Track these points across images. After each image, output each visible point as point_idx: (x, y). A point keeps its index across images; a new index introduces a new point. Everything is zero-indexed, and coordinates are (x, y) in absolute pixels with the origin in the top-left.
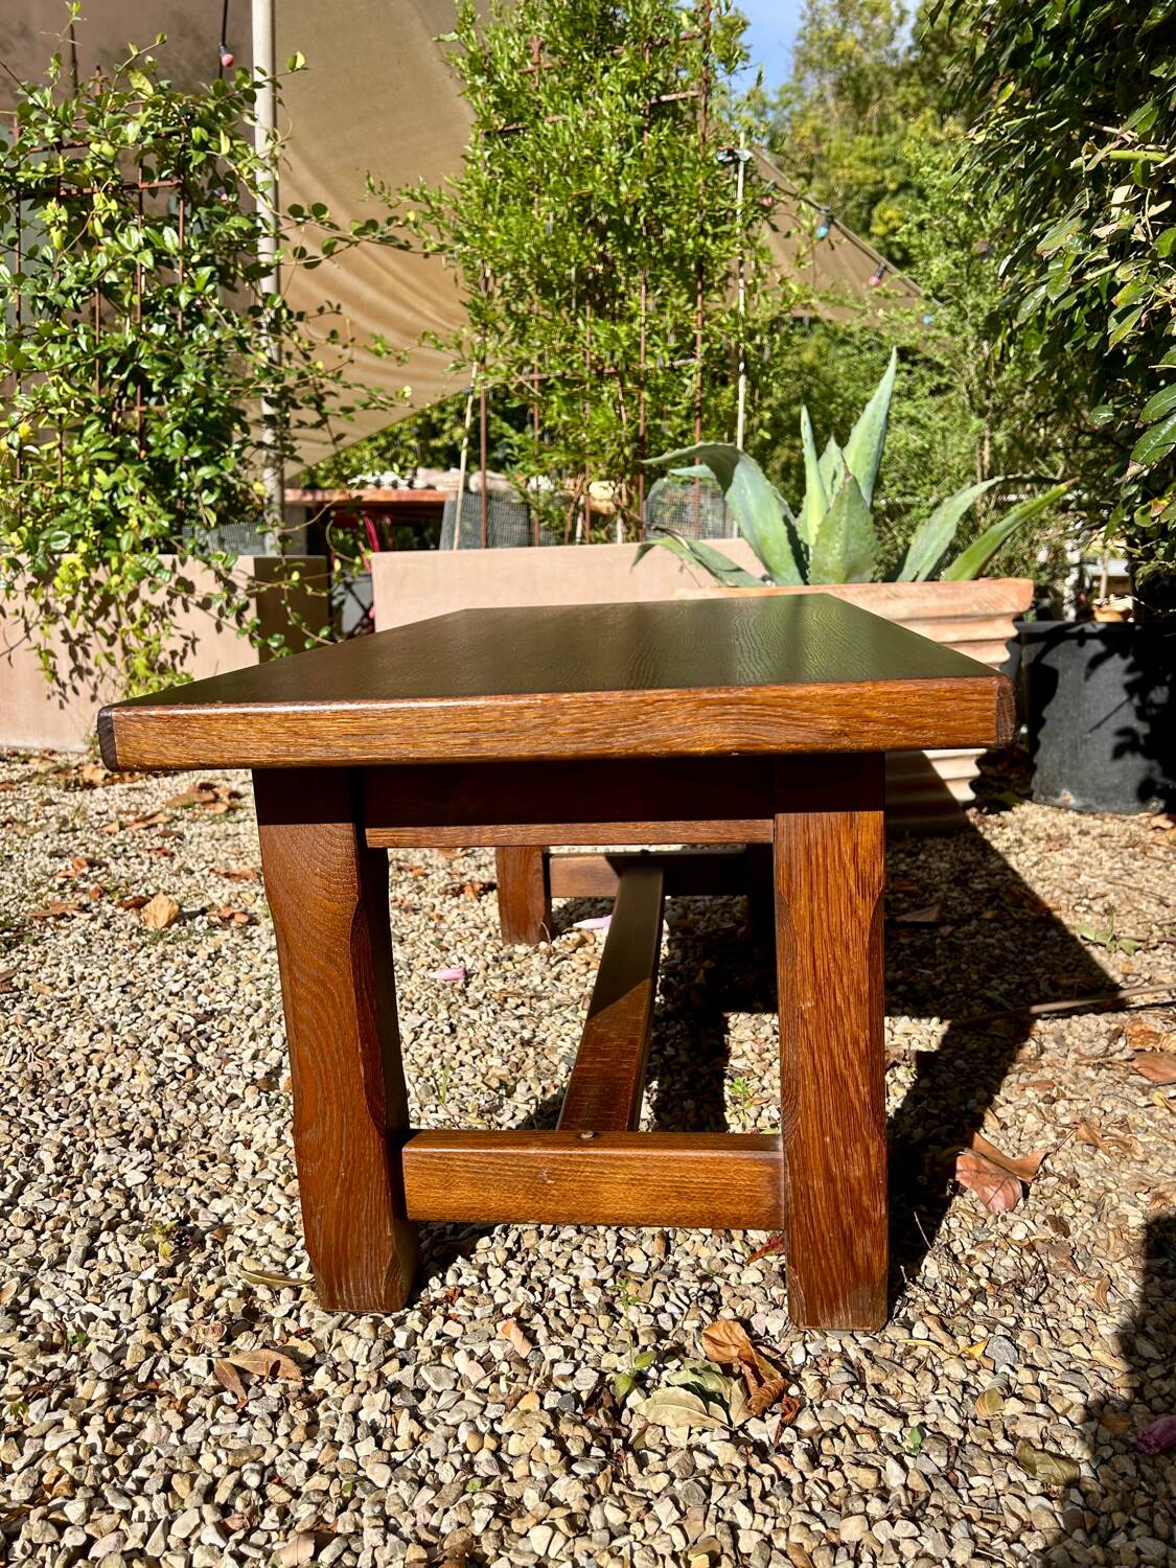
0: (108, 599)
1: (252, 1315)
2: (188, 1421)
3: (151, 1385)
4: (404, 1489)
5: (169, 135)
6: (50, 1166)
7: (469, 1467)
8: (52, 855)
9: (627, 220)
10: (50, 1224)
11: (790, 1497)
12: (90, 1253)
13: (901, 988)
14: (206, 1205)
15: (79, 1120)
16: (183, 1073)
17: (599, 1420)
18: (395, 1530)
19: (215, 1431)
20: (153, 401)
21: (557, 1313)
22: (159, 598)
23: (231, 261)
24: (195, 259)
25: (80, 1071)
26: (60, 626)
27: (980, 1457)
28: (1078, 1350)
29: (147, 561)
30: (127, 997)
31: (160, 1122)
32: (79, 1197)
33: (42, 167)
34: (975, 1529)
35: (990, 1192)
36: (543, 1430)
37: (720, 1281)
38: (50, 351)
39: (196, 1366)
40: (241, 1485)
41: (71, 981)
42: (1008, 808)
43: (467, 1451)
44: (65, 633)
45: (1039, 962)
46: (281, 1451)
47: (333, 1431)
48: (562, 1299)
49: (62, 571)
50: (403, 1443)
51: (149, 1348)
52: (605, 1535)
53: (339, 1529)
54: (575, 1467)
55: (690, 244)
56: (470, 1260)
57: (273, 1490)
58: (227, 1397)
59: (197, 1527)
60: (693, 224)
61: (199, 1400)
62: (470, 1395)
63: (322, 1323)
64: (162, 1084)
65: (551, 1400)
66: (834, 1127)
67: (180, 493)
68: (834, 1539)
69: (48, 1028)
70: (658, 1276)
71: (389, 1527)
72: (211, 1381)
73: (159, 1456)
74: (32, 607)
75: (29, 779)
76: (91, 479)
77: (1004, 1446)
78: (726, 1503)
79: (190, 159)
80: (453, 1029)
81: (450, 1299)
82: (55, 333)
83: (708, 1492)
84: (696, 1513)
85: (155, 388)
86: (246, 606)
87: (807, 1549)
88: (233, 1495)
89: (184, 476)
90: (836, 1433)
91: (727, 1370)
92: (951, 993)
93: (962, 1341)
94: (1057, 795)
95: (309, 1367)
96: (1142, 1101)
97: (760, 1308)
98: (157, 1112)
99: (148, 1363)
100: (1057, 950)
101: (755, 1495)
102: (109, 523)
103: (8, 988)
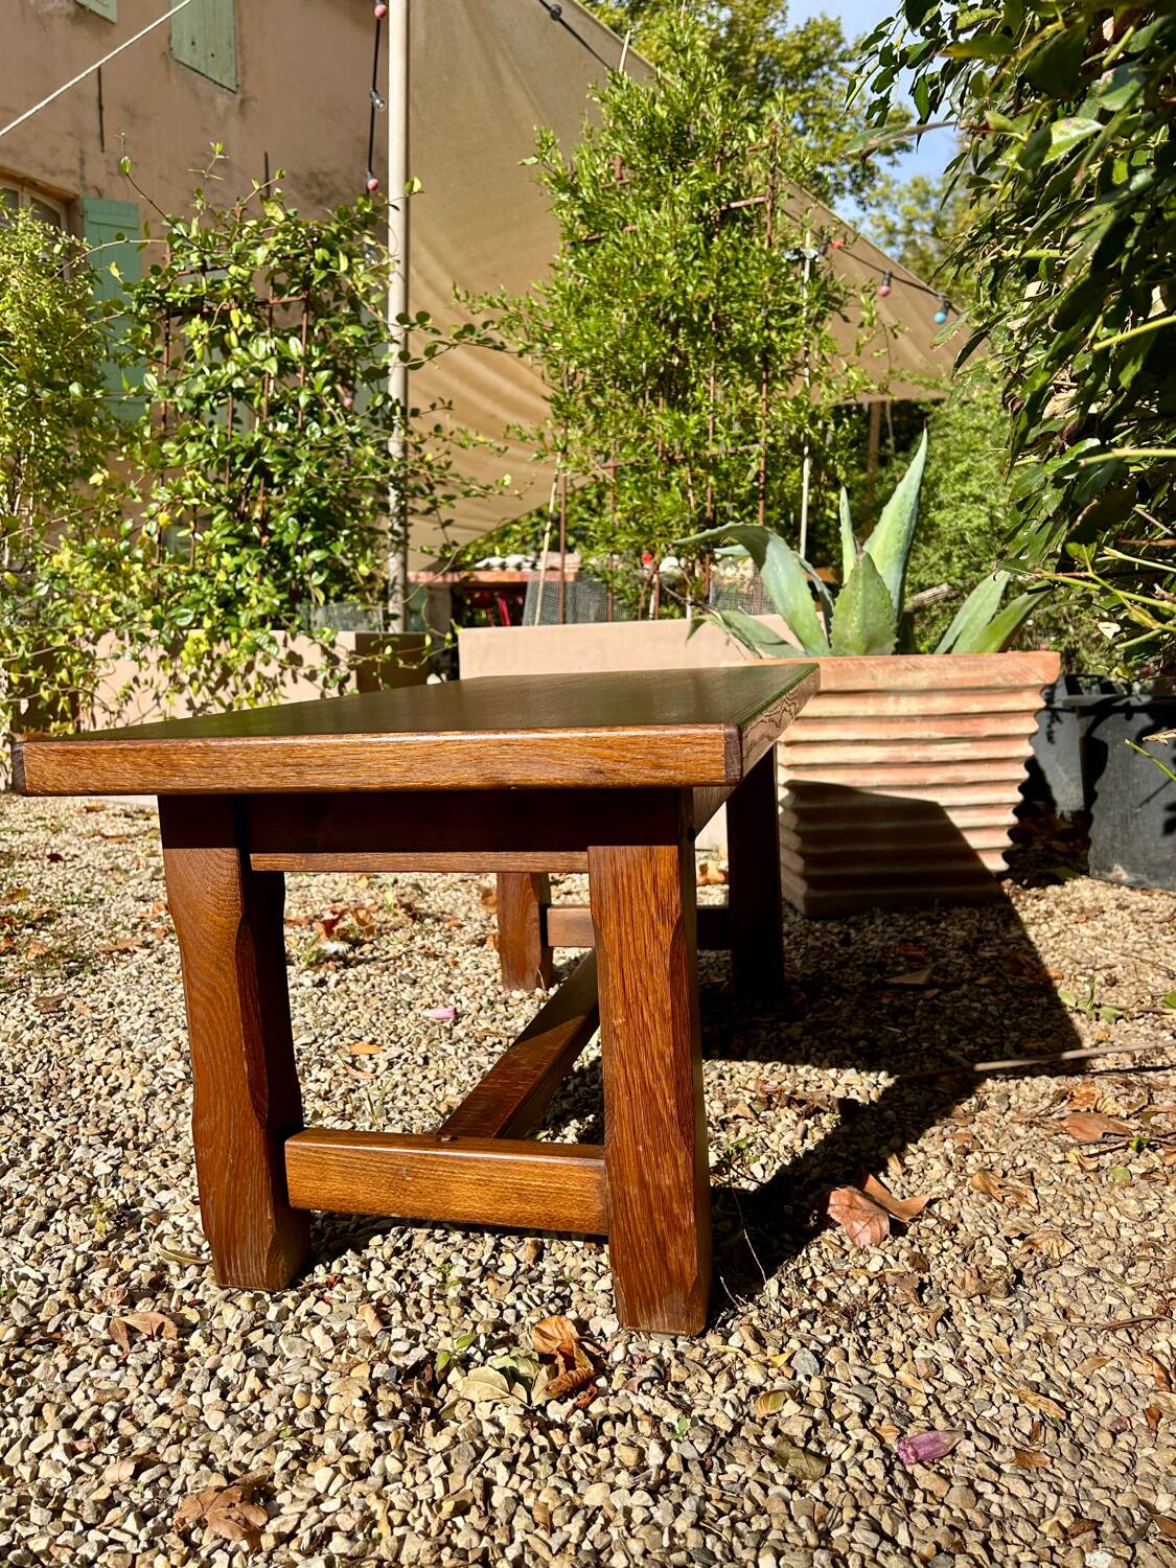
0: (227, 671)
1: (158, 1284)
2: (74, 1364)
3: (57, 1335)
4: (227, 1432)
5: (297, 256)
6: (34, 1155)
7: (290, 1420)
8: (139, 899)
9: (696, 318)
10: (18, 1202)
11: (554, 1465)
12: (43, 1227)
13: (862, 1043)
14: (153, 1195)
15: (74, 1119)
16: (174, 1086)
17: (414, 1392)
18: (211, 1465)
19: (93, 1374)
20: (275, 491)
21: (417, 1303)
22: (272, 671)
23: (351, 364)
24: (315, 364)
25: (88, 1080)
26: (185, 695)
27: (743, 1448)
28: (884, 1369)
29: (261, 636)
30: (152, 1020)
31: (141, 1126)
32: (50, 1181)
33: (189, 288)
34: (708, 1505)
35: (858, 1226)
36: (360, 1393)
37: (574, 1287)
38: (187, 449)
39: (97, 1322)
40: (98, 1417)
41: (111, 1005)
42: (1061, 883)
43: (294, 1406)
44: (190, 702)
45: (1016, 1027)
46: (141, 1393)
47: (189, 1383)
48: (425, 1291)
49: (188, 645)
50: (243, 1396)
51: (64, 1306)
52: (380, 1481)
53: (165, 1459)
54: (375, 1425)
55: (755, 337)
56: (360, 1254)
57: (125, 1427)
58: (114, 1349)
59: (51, 1446)
60: (758, 319)
61: (89, 1349)
62: (314, 1363)
63: (211, 1293)
64: (153, 1094)
65: (380, 1370)
66: (646, 1137)
67: (294, 574)
68: (578, 1501)
69: (74, 1044)
70: (522, 1279)
71: (206, 1459)
72: (105, 1336)
73: (41, 1389)
74: (162, 679)
75: (145, 833)
76: (219, 562)
77: (769, 1441)
78: (492, 1463)
79: (312, 278)
80: (426, 1060)
81: (330, 1286)
82: (193, 433)
83: (480, 1454)
84: (461, 1468)
85: (276, 479)
86: (347, 678)
87: (550, 1508)
88: (89, 1424)
89: (298, 559)
90: (621, 1418)
91: (546, 1359)
92: (914, 1050)
93: (771, 1350)
94: (1110, 870)
95: (186, 1330)
96: (1058, 1157)
97: (600, 1311)
98: (142, 1117)
99: (58, 1318)
100: (1037, 1016)
101: (522, 1459)
102: (230, 602)
103: (55, 1009)
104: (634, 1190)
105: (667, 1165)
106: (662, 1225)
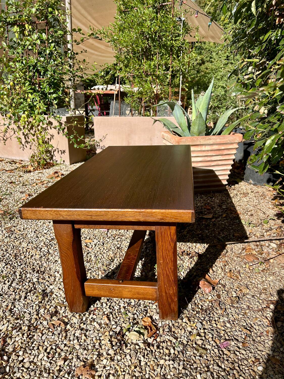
0: (32, 126)
1: (56, 312)
2: (43, 335)
3: (36, 327)
4: (81, 350)
5: (43, 10)
6: (18, 277)
7: (94, 346)
8: (21, 193)
9: (154, 36)
10: (18, 291)
11: (152, 355)
12: (26, 298)
14: (49, 287)
15: (24, 265)
16: (46, 254)
17: (119, 338)
18: (79, 359)
19: (48, 337)
20: (41, 77)
21: (115, 314)
22: (45, 126)
23: (59, 40)
24: (50, 41)
25: (25, 253)
26: (22, 132)
27: (189, 348)
28: (215, 325)
29: (42, 117)
30: (35, 234)
31: (41, 266)
32: (24, 284)
33: (13, 17)
34: (185, 363)
35: (206, 289)
36: (108, 340)
37: (148, 307)
38: (16, 64)
39: (45, 323)
40: (52, 348)
41: (24, 229)
42: (237, 183)
43: (94, 343)
45: (232, 229)
46: (60, 341)
47: (70, 338)
48: (116, 311)
49: (22, 119)
50: (82, 341)
51: (36, 319)
52: (117, 361)
53: (69, 358)
54: (113, 347)
55: (169, 43)
56: (100, 301)
57: (58, 349)
58: (50, 330)
59: (43, 357)
60: (170, 38)
61: (45, 331)
62: (96, 331)
63: (70, 315)
64: (42, 257)
65: (111, 333)
66: (167, 284)
67: (49, 100)
68: (158, 363)
69: (18, 242)
70: (136, 306)
71: (78, 358)
72: (48, 326)
73: (37, 342)
74: (15, 127)
75: (16, 169)
76: (28, 96)
77: (194, 345)
78: (140, 356)
79: (48, 16)
80: (103, 244)
81: (95, 310)
82: (18, 60)
83: (137, 353)
84: (134, 358)
85: (42, 74)
86: (65, 128)
87: (153, 365)
88: (50, 350)
89: (49, 96)
90: (164, 342)
91: (146, 328)
93: (192, 323)
94: (249, 180)
95: (66, 324)
96: (244, 266)
97: (155, 314)
98: (40, 264)
99: (36, 322)
100: (237, 226)
101: (146, 354)
102: (32, 107)
103: (10, 231)
104: (164, 294)
105: (171, 289)
106: (170, 300)
